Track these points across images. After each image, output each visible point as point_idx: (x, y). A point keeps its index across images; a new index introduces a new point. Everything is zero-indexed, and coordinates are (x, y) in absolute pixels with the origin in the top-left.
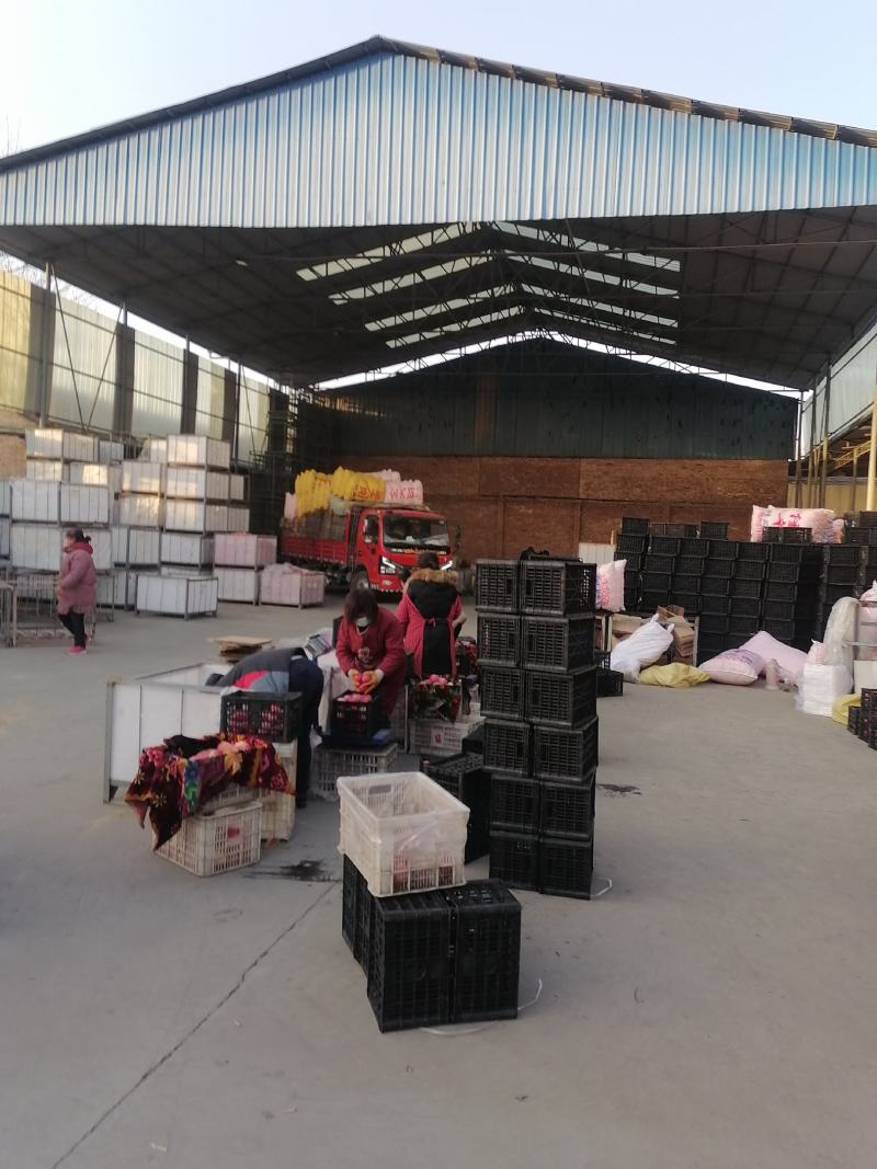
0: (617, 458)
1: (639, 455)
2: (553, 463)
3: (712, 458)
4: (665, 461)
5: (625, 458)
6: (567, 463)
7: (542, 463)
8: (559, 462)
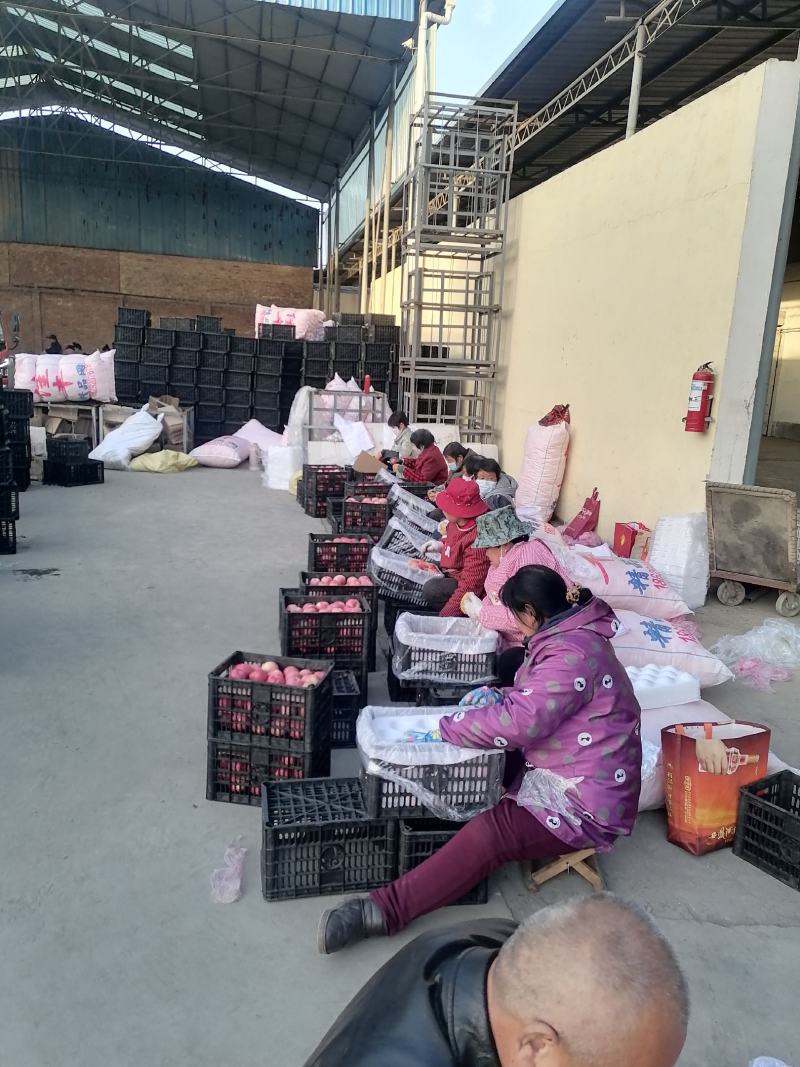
0: (156, 253)
1: (179, 253)
2: (90, 255)
3: (247, 261)
4: (204, 261)
5: (164, 254)
6: (106, 255)
7: (79, 254)
8: (97, 254)
